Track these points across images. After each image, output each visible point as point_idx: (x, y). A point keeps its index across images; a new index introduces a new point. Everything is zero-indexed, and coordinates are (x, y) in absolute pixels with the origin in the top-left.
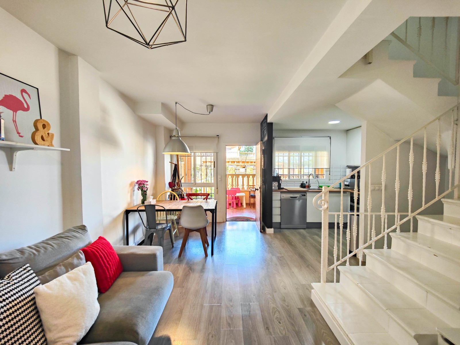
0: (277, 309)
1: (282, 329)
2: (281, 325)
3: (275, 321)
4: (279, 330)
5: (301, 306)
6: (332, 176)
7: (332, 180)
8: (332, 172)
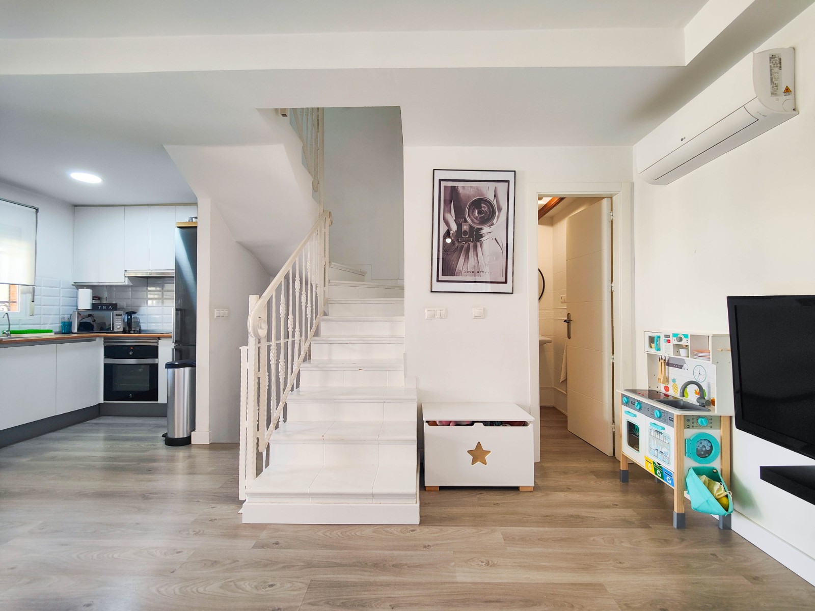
0: (231, 581)
1: (289, 585)
2: (278, 585)
3: (262, 593)
4: (288, 591)
5: (252, 543)
6: (39, 305)
7: (39, 315)
8: (39, 296)
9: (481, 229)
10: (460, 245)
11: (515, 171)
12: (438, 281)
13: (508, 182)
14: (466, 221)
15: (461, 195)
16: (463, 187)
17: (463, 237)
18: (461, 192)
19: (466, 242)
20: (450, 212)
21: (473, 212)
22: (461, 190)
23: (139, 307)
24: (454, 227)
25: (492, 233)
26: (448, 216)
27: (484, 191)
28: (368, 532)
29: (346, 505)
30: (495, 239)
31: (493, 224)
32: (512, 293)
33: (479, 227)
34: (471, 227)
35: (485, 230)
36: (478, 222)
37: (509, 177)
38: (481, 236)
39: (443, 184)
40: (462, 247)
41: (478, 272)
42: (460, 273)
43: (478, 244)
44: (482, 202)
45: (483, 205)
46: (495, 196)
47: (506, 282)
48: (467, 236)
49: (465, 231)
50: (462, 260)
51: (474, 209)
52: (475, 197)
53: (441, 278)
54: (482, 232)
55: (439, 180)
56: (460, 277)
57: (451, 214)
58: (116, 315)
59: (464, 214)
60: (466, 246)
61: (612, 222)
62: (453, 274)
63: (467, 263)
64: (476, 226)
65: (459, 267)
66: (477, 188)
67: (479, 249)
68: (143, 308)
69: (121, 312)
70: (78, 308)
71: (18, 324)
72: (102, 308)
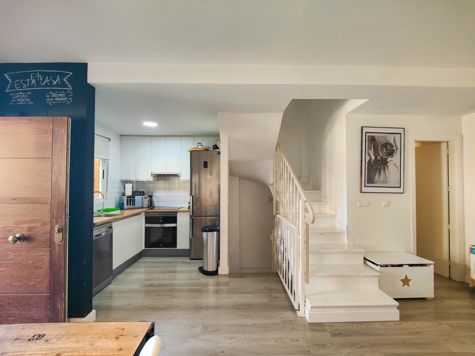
6: (108, 194)
7: (108, 199)
8: (109, 188)
9: (388, 159)
10: (377, 167)
11: (404, 128)
12: (365, 186)
13: (401, 134)
14: (379, 154)
15: (377, 141)
16: (378, 137)
17: (378, 163)
18: (376, 139)
19: (379, 166)
20: (371, 149)
21: (383, 150)
22: (377, 138)
23: (153, 192)
24: (373, 158)
25: (393, 161)
26: (370, 152)
27: (389, 138)
28: (378, 325)
29: (362, 311)
30: (394, 164)
31: (393, 156)
32: (403, 193)
33: (386, 158)
34: (382, 158)
35: (389, 159)
36: (385, 155)
37: (401, 131)
38: (387, 162)
39: (367, 134)
40: (377, 168)
41: (386, 182)
42: (376, 183)
43: (386, 167)
44: (388, 144)
45: (388, 146)
46: (394, 141)
47: (400, 187)
48: (380, 163)
49: (379, 160)
50: (377, 175)
51: (383, 148)
52: (384, 141)
53: (367, 185)
54: (388, 160)
55: (365, 132)
56: (376, 184)
57: (372, 151)
58: (145, 198)
59: (378, 151)
60: (379, 167)
61: (448, 155)
62: (373, 183)
63: (380, 177)
64: (385, 157)
65: (376, 179)
66: (385, 137)
67: (386, 170)
68: (155, 193)
69: (147, 196)
70: (126, 195)
71: (101, 206)
72: (138, 194)
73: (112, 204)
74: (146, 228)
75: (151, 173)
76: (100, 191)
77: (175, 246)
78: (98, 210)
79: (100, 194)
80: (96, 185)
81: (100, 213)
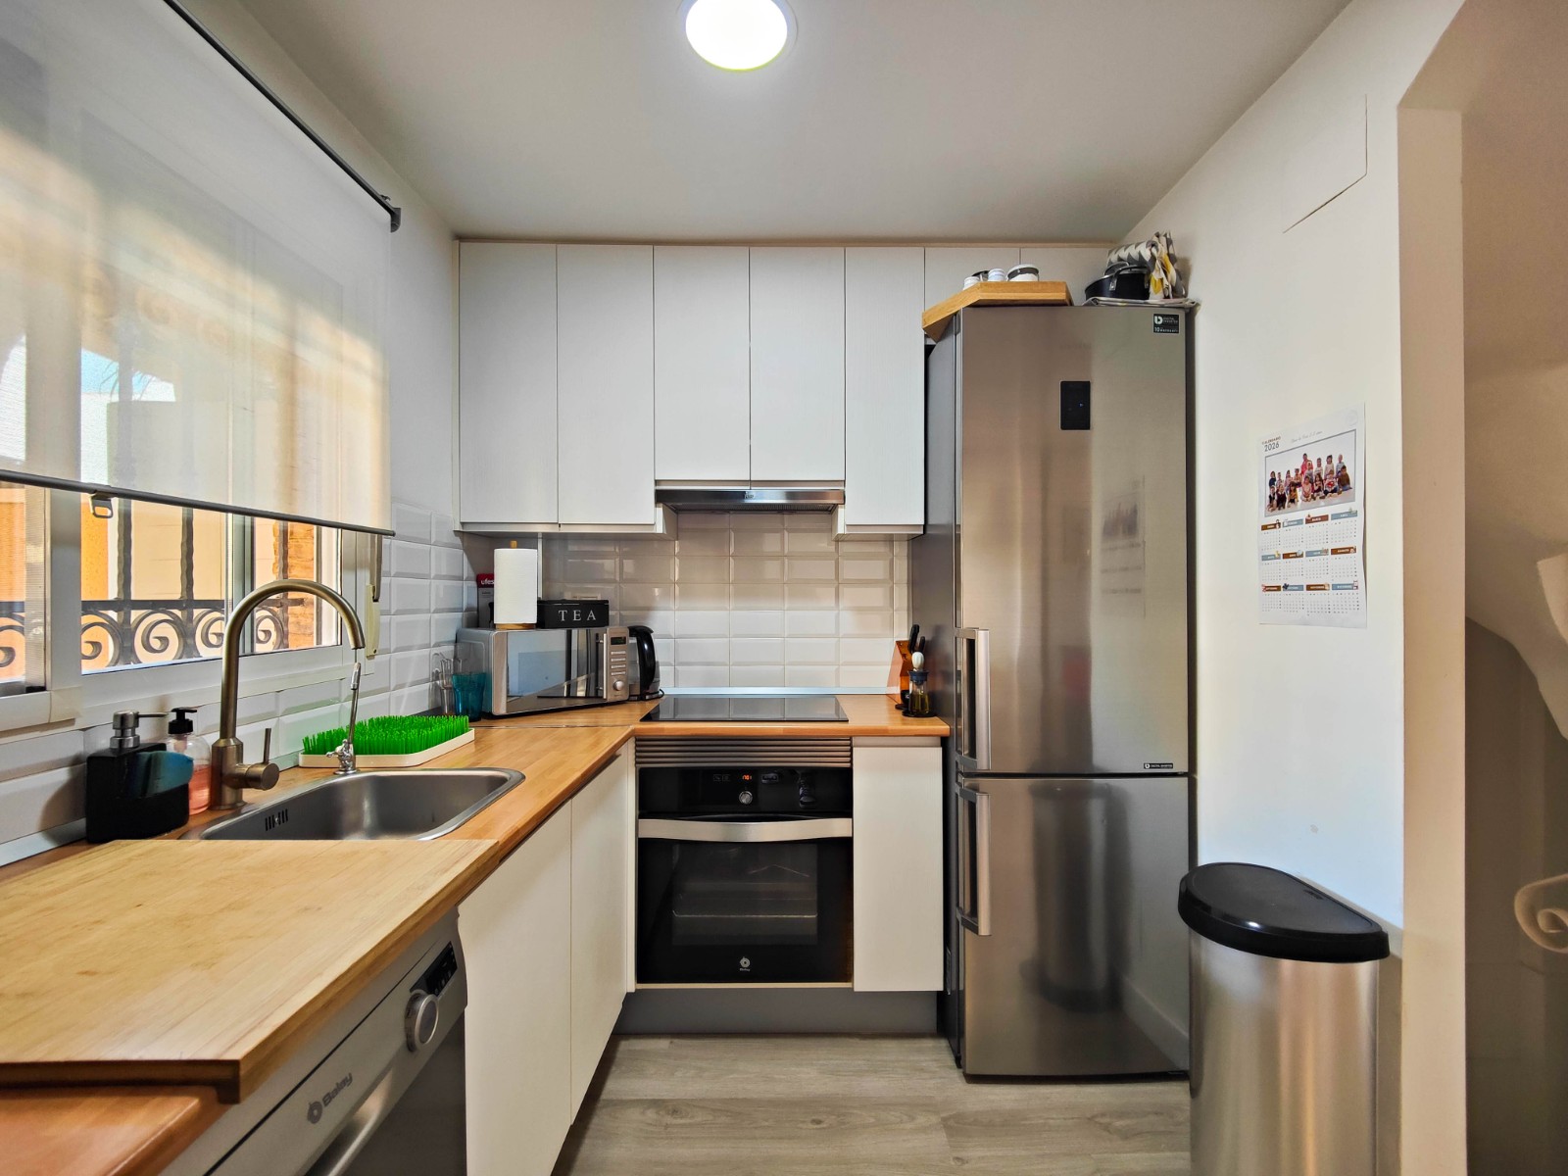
6: (387, 613)
7: (387, 651)
8: (388, 575)
58: (612, 641)
68: (668, 613)
69: (624, 632)
70: (497, 621)
71: (337, 700)
72: (569, 616)
73: (410, 679)
74: (644, 846)
75: (657, 482)
76: (325, 582)
77: (842, 969)
78: (313, 732)
79: (330, 610)
80: (299, 547)
81: (330, 759)
